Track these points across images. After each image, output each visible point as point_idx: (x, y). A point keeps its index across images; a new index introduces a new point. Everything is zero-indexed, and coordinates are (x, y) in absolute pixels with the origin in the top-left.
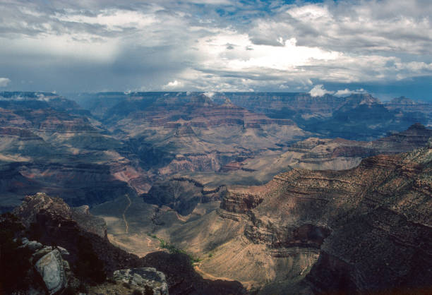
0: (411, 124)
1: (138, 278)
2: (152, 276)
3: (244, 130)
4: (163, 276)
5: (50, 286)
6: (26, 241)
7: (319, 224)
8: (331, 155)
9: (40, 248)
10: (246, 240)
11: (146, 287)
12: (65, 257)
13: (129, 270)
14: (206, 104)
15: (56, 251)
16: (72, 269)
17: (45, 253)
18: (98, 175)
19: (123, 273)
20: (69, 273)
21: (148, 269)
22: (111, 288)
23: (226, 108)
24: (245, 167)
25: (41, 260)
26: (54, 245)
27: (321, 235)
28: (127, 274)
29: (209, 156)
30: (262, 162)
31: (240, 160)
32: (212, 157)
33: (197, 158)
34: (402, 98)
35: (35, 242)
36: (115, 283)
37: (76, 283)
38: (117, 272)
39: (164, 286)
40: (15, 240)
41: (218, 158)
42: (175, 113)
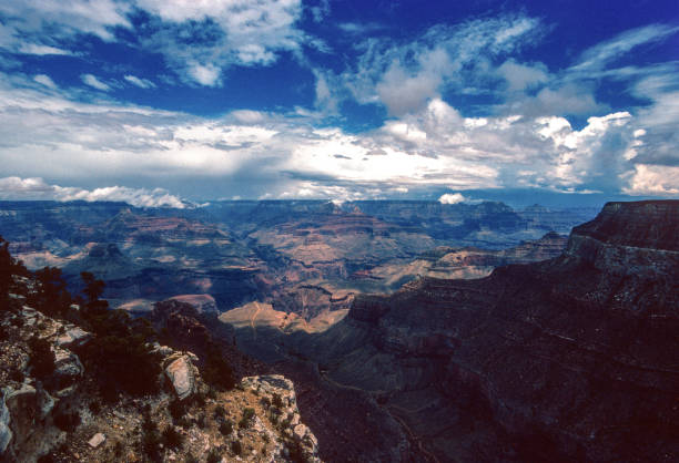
0: (545, 233)
1: (266, 386)
2: (279, 384)
3: (372, 237)
4: (291, 384)
5: (180, 391)
6: (157, 346)
7: (449, 334)
8: (460, 264)
9: (170, 353)
10: (375, 349)
11: (274, 395)
12: (194, 362)
13: (257, 377)
14: (335, 212)
15: (186, 356)
16: (201, 375)
17: (175, 359)
18: (228, 282)
19: (252, 380)
20: (198, 379)
21: (276, 377)
22: (239, 395)
23: (354, 216)
24: (374, 275)
25: (172, 365)
26: (184, 351)
27: (452, 346)
28: (255, 381)
29: (338, 264)
30: (390, 270)
31: (369, 268)
32: (340, 265)
33: (325, 266)
34: (536, 205)
35: (166, 347)
36: (243, 390)
37: (205, 388)
38: (245, 379)
39: (292, 394)
40: (147, 345)
41: (347, 265)
42: (304, 221)
